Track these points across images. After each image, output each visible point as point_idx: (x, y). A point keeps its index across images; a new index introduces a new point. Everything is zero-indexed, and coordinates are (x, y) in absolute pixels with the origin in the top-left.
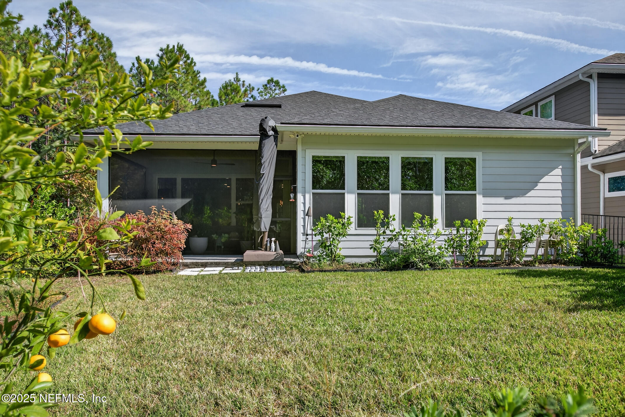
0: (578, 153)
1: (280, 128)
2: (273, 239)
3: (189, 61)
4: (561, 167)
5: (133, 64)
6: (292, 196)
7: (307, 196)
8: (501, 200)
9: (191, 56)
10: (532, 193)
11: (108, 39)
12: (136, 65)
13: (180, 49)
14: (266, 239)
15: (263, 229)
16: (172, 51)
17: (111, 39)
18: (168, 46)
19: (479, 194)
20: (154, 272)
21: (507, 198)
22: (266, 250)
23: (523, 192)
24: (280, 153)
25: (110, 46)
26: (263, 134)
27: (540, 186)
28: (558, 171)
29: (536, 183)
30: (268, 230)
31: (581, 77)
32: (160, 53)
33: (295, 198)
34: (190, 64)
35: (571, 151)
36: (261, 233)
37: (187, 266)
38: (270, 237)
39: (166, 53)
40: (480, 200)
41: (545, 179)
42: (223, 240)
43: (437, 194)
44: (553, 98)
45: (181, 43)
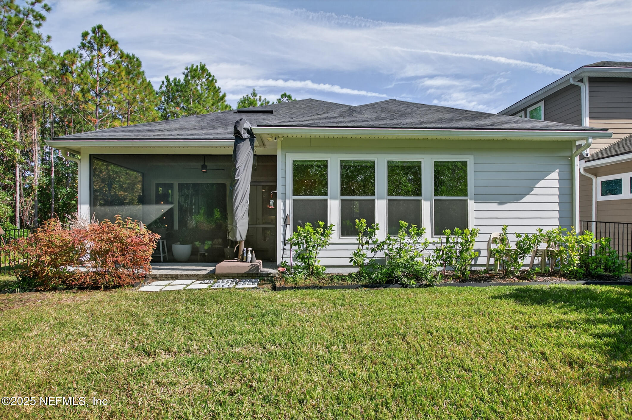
0: (576, 156)
1: (256, 130)
2: (250, 249)
3: (210, 79)
4: (558, 170)
5: (163, 82)
6: (272, 202)
7: (288, 202)
8: (494, 206)
9: (212, 74)
10: (527, 198)
11: (137, 60)
12: (166, 83)
13: (203, 68)
14: (242, 248)
15: (238, 239)
16: (196, 70)
17: (141, 60)
18: (193, 65)
19: (471, 199)
21: (501, 203)
22: (242, 260)
23: (518, 197)
24: (258, 158)
25: (139, 65)
26: (238, 138)
27: (535, 191)
28: (555, 175)
29: (532, 188)
30: (244, 237)
31: (572, 82)
32: (186, 71)
33: (275, 204)
34: (211, 81)
35: (568, 154)
36: (236, 242)
37: (156, 278)
38: (247, 246)
39: (191, 72)
40: (472, 205)
41: (541, 183)
42: (206, 247)
43: (425, 200)
44: (542, 104)
45: (203, 64)
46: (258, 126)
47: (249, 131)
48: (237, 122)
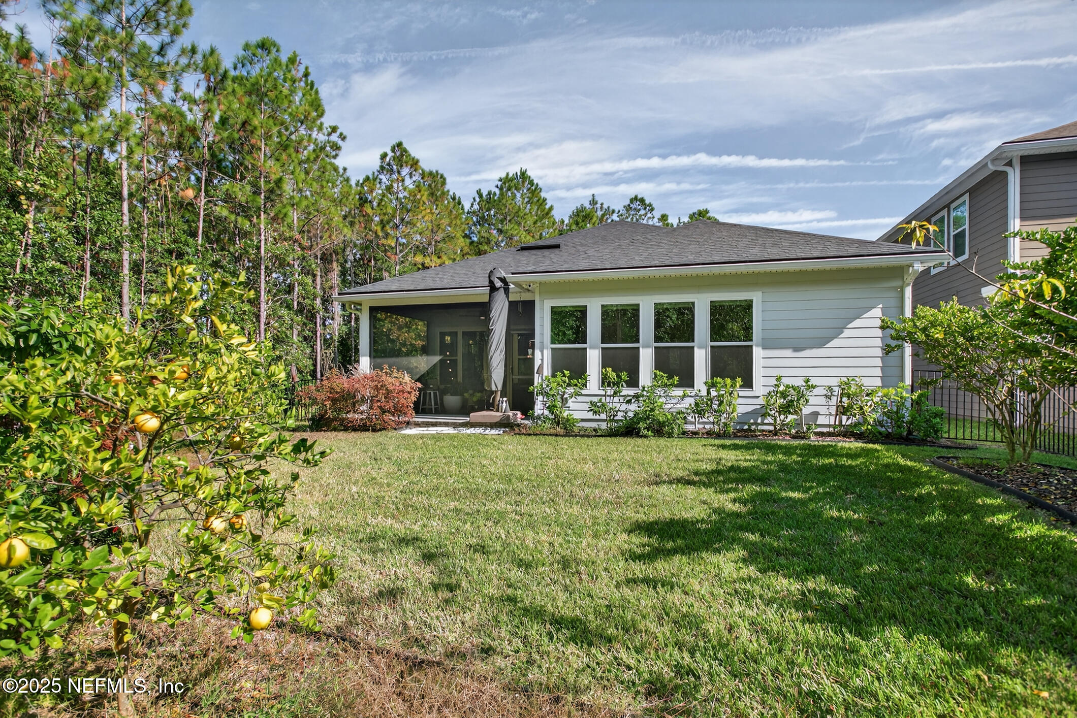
0: (908, 285)
1: (509, 277)
2: (505, 399)
3: (533, 188)
4: (881, 306)
5: (474, 199)
6: (530, 351)
7: (545, 352)
8: (788, 353)
9: (535, 182)
10: (835, 343)
11: (442, 176)
12: (478, 200)
13: (523, 174)
14: (498, 398)
15: (494, 388)
16: (511, 180)
17: (445, 175)
18: (508, 174)
19: (757, 346)
20: (380, 430)
21: (796, 349)
22: (498, 411)
23: (821, 343)
24: (513, 305)
25: (444, 182)
26: (493, 289)
27: (847, 333)
28: (877, 312)
29: (841, 330)
30: (500, 388)
31: (992, 168)
32: (500, 183)
33: (533, 354)
34: (534, 191)
35: (897, 283)
36: (492, 392)
37: (418, 425)
38: (502, 396)
39: (505, 183)
40: (758, 354)
41: (857, 323)
42: (475, 399)
43: (700, 347)
44: (966, 197)
45: (524, 169)
46: (513, 274)
47: (503, 280)
48: (491, 272)
